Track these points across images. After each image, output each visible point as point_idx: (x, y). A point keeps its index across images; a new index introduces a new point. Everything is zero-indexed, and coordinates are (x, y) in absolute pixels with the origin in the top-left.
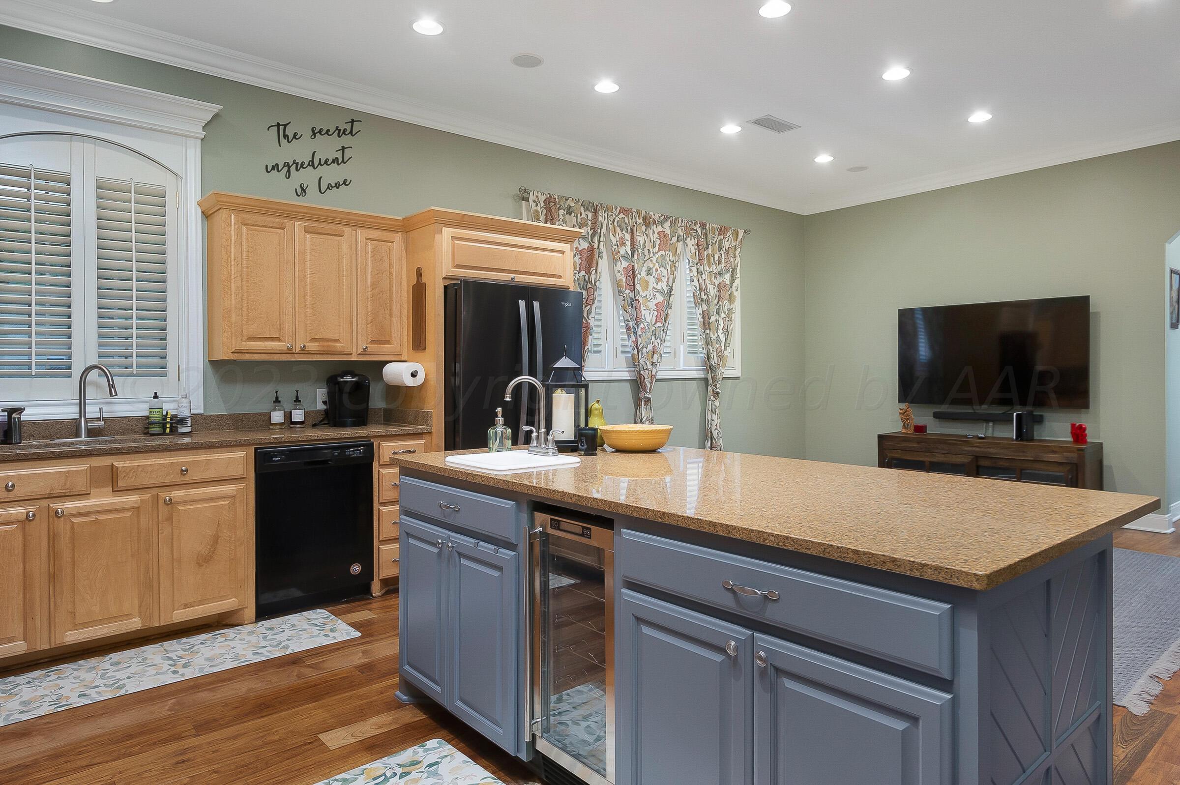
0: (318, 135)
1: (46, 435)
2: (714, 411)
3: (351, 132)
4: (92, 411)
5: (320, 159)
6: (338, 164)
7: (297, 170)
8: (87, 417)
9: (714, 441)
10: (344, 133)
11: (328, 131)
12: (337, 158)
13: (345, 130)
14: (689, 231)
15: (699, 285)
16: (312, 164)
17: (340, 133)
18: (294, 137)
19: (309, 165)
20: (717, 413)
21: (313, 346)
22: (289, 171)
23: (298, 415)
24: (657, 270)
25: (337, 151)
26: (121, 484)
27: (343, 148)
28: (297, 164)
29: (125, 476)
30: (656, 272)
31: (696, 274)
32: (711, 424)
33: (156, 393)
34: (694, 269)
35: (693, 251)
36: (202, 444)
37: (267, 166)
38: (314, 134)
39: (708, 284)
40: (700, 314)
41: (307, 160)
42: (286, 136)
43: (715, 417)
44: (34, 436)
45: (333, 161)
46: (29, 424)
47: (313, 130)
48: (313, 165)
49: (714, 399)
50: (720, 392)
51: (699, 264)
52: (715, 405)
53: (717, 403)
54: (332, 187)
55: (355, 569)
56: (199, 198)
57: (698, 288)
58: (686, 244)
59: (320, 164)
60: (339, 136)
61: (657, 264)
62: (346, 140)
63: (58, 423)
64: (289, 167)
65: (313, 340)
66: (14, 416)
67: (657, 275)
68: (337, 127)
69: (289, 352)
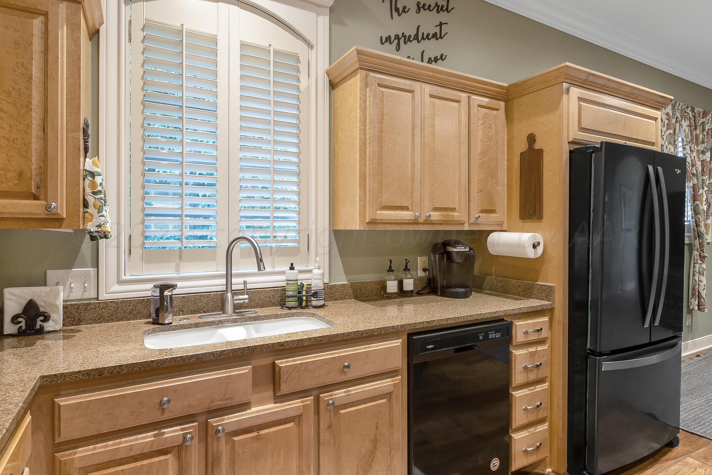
0: (422, 9)
1: (194, 309)
2: (701, 273)
3: (447, 9)
4: (237, 283)
5: (423, 33)
6: (437, 39)
7: (405, 43)
8: (232, 289)
9: (702, 300)
10: (442, 9)
11: (430, 6)
12: (436, 33)
13: (443, 6)
14: (684, 115)
15: (691, 162)
16: (416, 37)
17: (439, 9)
18: (404, 11)
19: (414, 39)
20: (705, 275)
21: (435, 216)
22: (399, 44)
23: (409, 285)
24: (667, 148)
25: (436, 26)
26: (284, 389)
27: (441, 24)
28: (405, 37)
29: (288, 378)
30: (666, 149)
31: (689, 152)
32: (698, 284)
33: (292, 264)
34: (688, 147)
35: (687, 131)
36: (362, 333)
37: (381, 37)
38: (419, 9)
39: (697, 161)
40: (691, 187)
41: (413, 33)
42: (397, 10)
43: (703, 279)
44: (183, 311)
45: (433, 37)
46: (178, 298)
47: (418, 4)
48: (417, 39)
49: (701, 262)
50: (708, 256)
51: (691, 143)
52: (703, 268)
53: (704, 266)
54: (432, 61)
55: (494, 464)
56: (327, 66)
57: (691, 165)
58: (681, 125)
59: (423, 38)
60: (438, 12)
61: (666, 141)
62: (443, 17)
63: (204, 296)
64: (399, 40)
65: (436, 209)
66: (166, 293)
67: (667, 151)
68: (437, 3)
69: (415, 222)
